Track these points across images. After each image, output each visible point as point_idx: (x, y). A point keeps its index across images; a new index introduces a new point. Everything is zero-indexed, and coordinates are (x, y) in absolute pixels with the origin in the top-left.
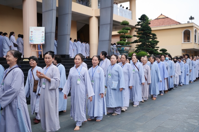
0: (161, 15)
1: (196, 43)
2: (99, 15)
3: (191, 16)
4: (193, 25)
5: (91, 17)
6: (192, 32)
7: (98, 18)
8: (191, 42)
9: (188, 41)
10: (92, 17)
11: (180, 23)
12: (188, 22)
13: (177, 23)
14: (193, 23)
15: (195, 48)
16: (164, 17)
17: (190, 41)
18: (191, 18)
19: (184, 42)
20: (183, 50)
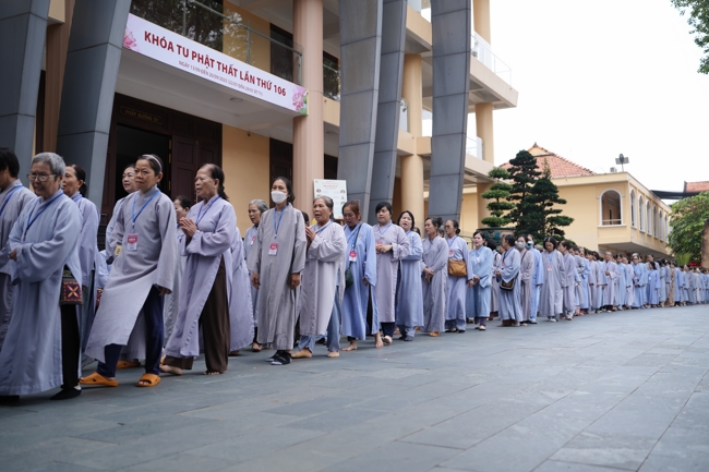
0: (535, 146)
1: (635, 227)
2: (428, 151)
3: (621, 155)
4: (627, 178)
5: (410, 155)
6: (624, 198)
7: (424, 158)
8: (622, 224)
9: (615, 223)
10: (412, 155)
11: (591, 172)
12: (612, 169)
13: (584, 172)
14: (626, 173)
15: (634, 241)
16: (544, 153)
17: (619, 223)
18: (622, 160)
19: (604, 223)
20: (600, 246)
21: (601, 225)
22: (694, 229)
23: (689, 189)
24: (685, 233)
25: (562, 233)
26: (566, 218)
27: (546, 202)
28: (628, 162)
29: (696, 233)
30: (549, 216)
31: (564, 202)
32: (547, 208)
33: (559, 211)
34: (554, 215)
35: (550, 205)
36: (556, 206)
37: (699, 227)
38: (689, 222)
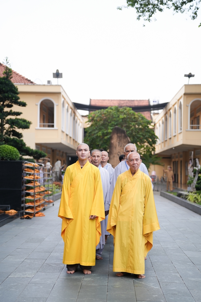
1: (64, 130)
3: (57, 71)
4: (61, 91)
6: (57, 105)
8: (55, 128)
9: (49, 126)
11: (32, 82)
12: (49, 82)
13: (26, 82)
14: (60, 86)
15: (63, 142)
17: (53, 126)
18: (57, 75)
19: (40, 126)
20: (37, 145)
21: (38, 127)
22: (104, 135)
23: (93, 104)
24: (97, 137)
25: (19, 135)
26: (24, 121)
27: (7, 102)
28: (61, 77)
29: (106, 137)
30: (9, 117)
31: (24, 105)
32: (6, 109)
33: (18, 114)
34: (13, 117)
35: (10, 106)
36: (16, 108)
37: (108, 134)
38: (100, 129)
